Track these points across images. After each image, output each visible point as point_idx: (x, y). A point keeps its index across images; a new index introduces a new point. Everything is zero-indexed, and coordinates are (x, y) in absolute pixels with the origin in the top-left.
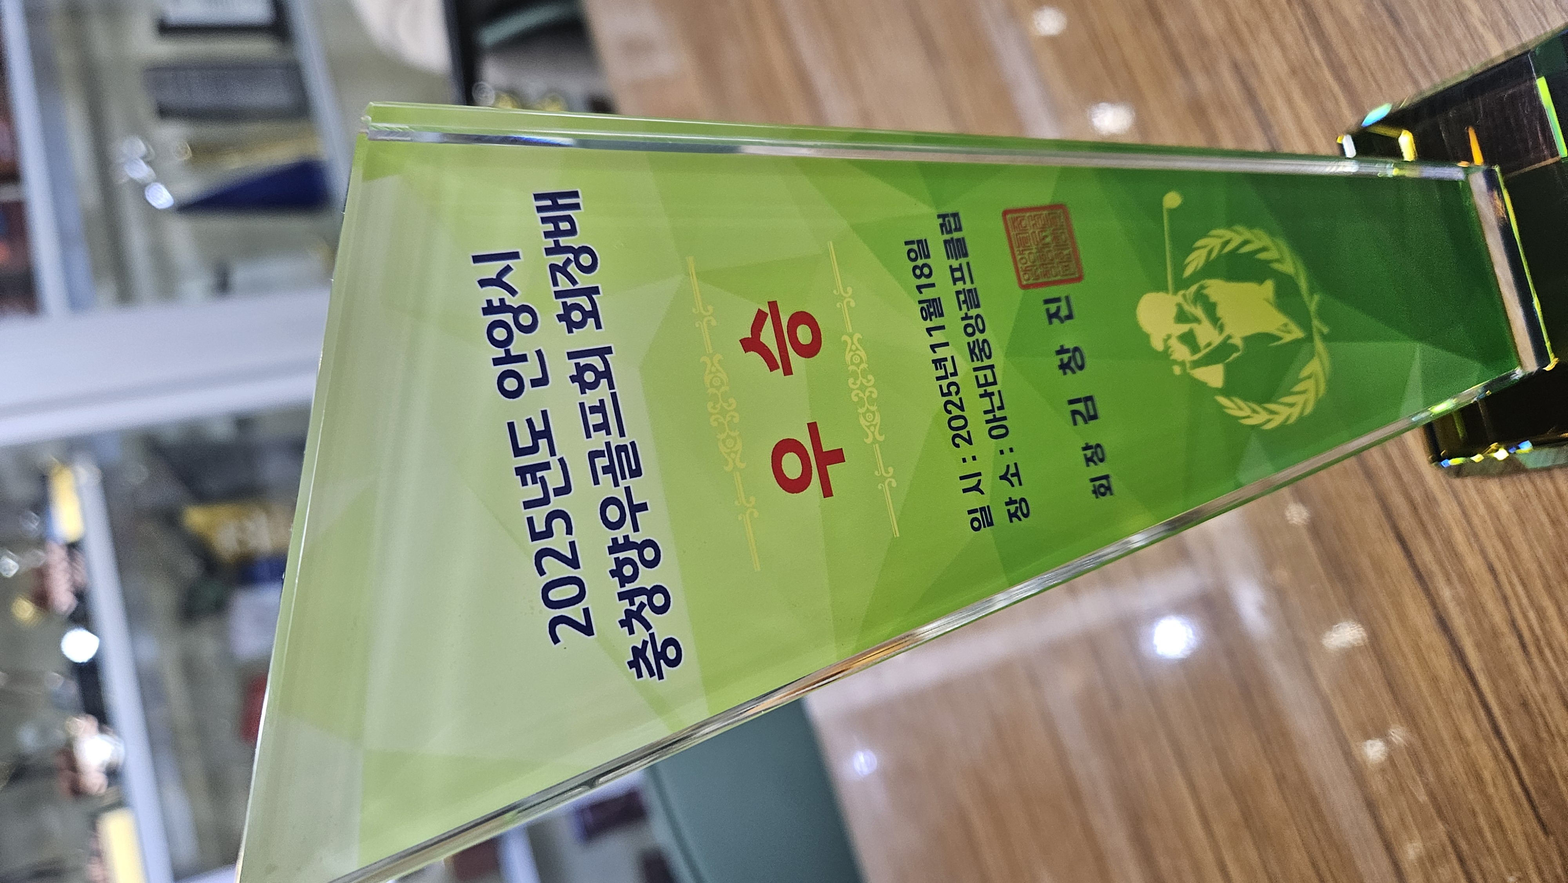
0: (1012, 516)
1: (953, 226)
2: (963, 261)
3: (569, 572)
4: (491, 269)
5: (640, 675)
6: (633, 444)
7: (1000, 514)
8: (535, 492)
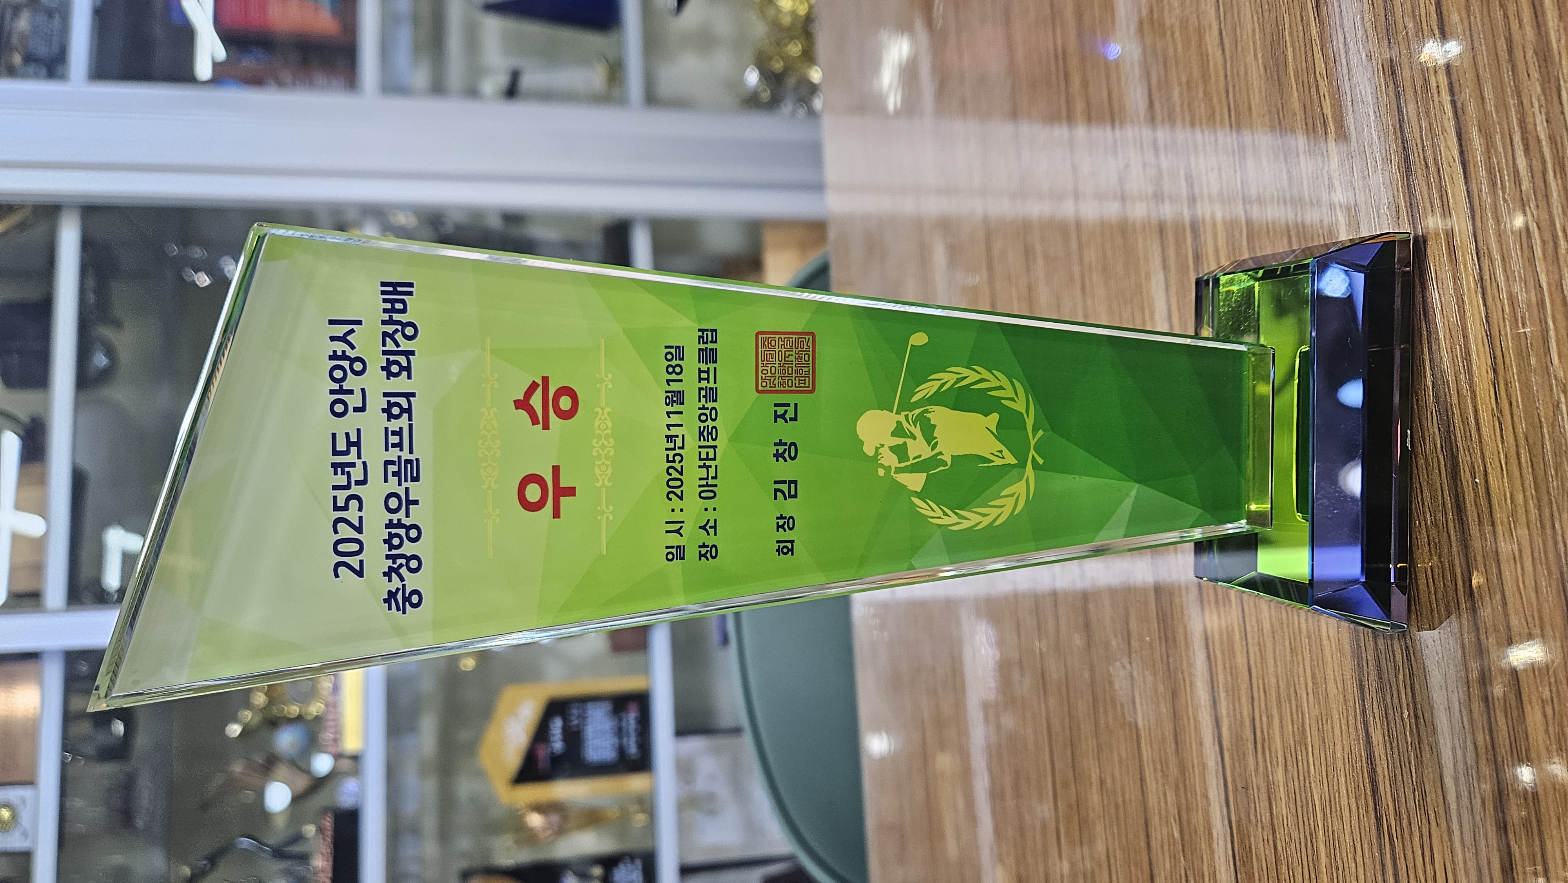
0: (701, 555)
1: (710, 339)
2: (711, 366)
3: (355, 535)
4: (341, 330)
5: (390, 608)
6: (417, 460)
7: (692, 553)
8: (342, 480)
